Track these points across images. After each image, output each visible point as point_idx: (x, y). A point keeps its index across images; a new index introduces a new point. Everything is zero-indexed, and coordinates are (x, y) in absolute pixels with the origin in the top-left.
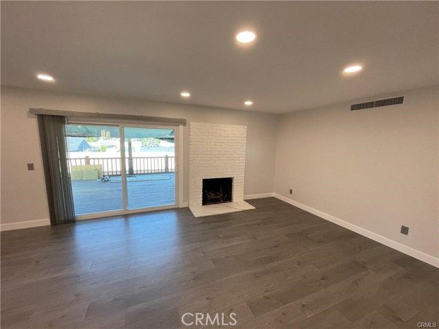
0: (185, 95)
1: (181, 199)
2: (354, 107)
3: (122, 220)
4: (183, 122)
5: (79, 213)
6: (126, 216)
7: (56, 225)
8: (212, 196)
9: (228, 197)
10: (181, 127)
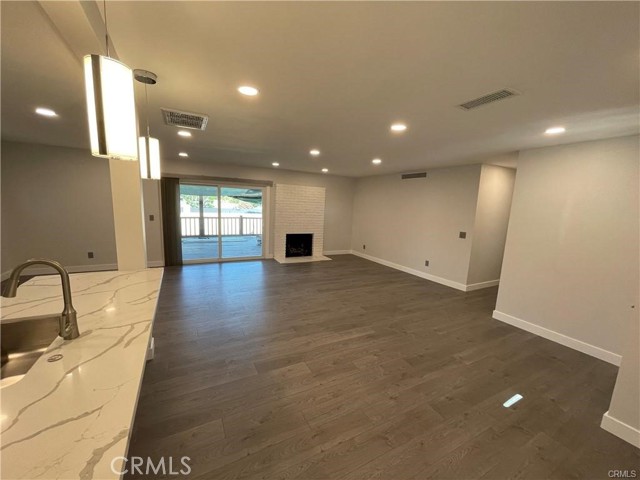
0: (276, 164)
1: (267, 251)
2: (405, 177)
3: (217, 265)
4: (270, 184)
5: (185, 259)
6: (221, 262)
7: (172, 265)
8: (294, 250)
9: (309, 252)
10: (268, 188)
